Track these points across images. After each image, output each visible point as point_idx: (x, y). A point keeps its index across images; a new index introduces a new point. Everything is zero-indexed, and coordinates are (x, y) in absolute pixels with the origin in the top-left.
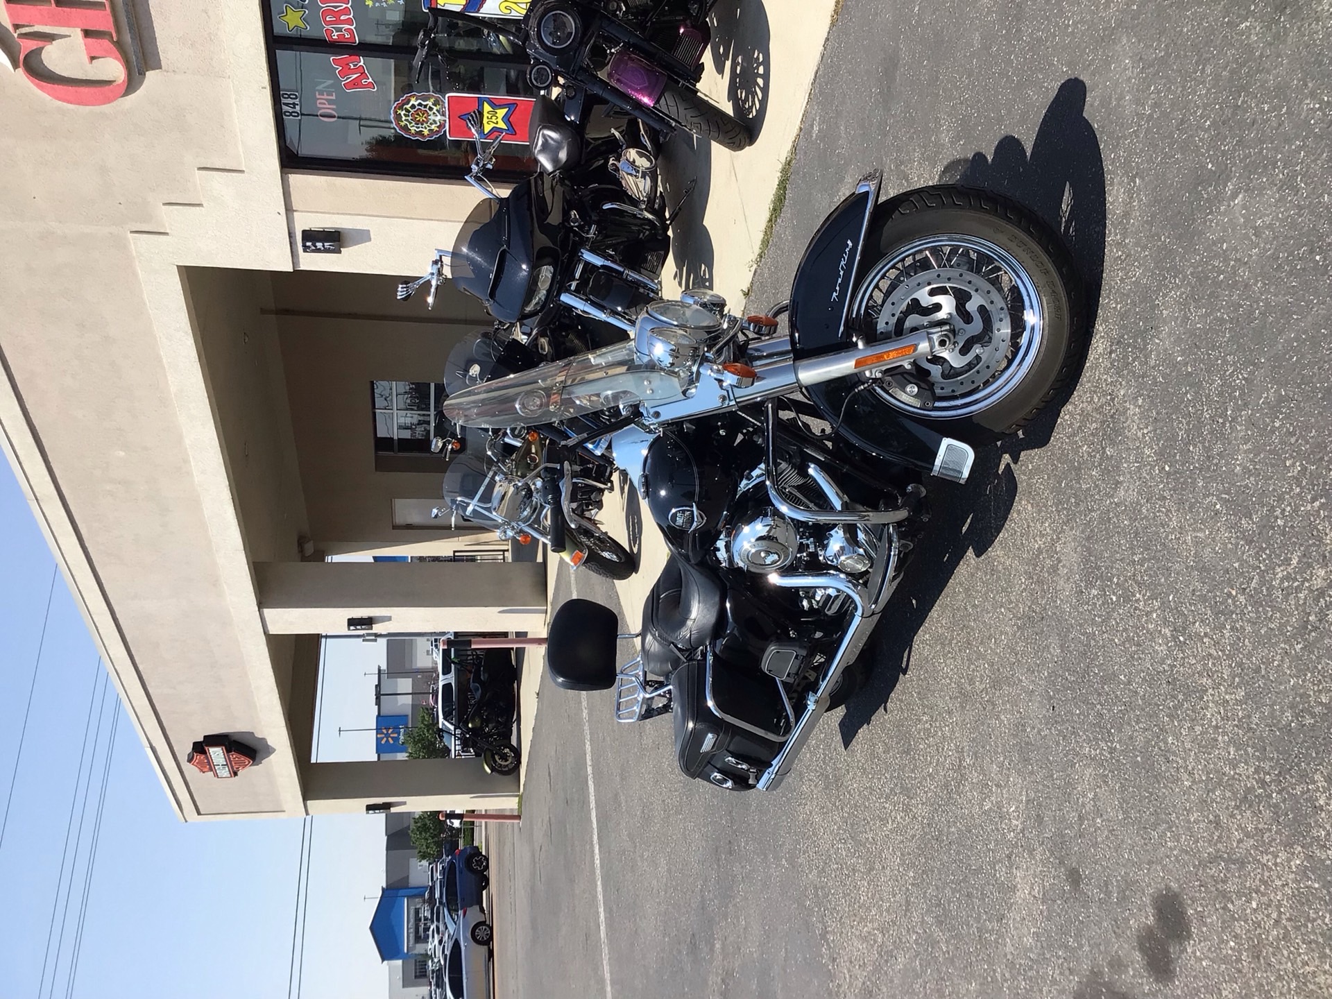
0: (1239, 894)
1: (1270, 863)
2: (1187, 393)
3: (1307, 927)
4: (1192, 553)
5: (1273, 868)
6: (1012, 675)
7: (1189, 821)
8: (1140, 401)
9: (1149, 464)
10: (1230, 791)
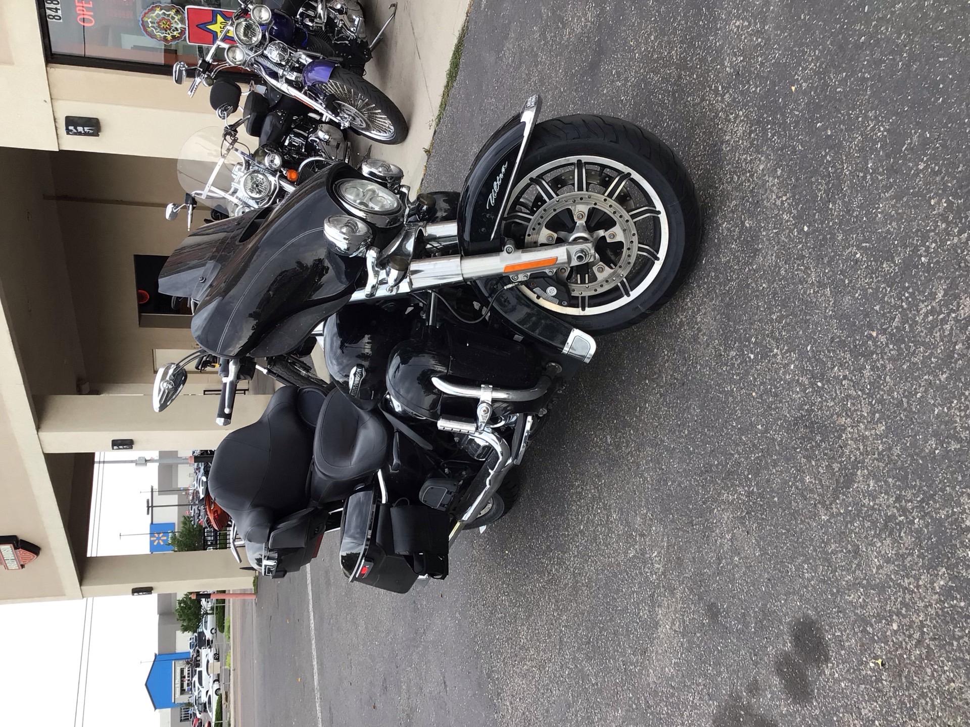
0: (879, 618)
1: (911, 586)
2: (826, 156)
3: (952, 645)
4: (831, 303)
5: (915, 590)
6: (655, 437)
7: (827, 553)
8: (779, 172)
9: (787, 228)
10: (869, 521)
